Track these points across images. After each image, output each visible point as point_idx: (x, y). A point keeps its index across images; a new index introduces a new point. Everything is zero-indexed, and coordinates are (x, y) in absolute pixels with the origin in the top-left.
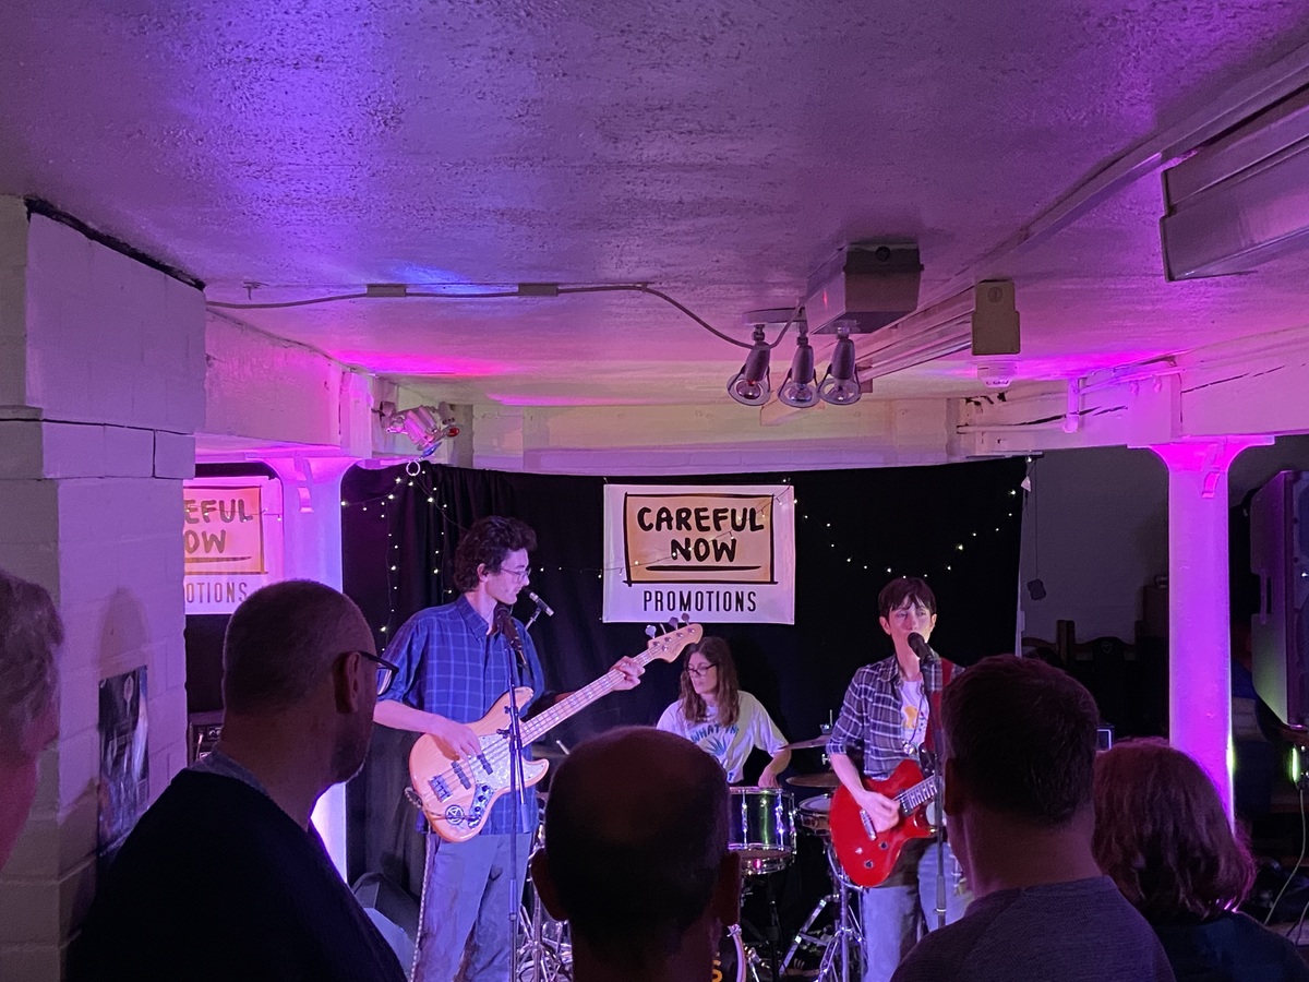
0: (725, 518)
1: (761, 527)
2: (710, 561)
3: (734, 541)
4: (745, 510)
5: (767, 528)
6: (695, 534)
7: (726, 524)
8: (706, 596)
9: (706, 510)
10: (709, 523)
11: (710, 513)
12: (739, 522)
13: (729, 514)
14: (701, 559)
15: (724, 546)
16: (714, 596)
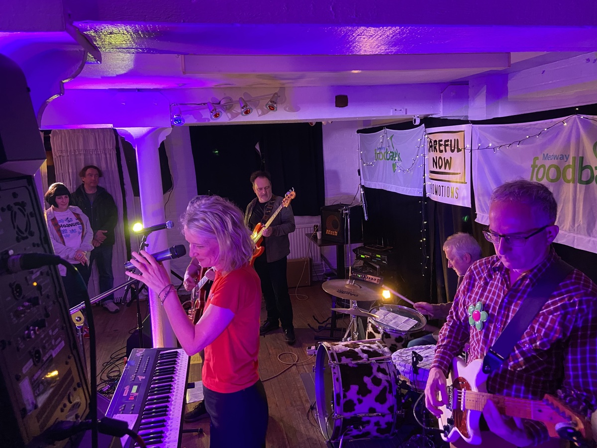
0: (448, 145)
1: (461, 150)
2: (442, 170)
3: (451, 158)
4: (455, 140)
5: (463, 150)
6: (438, 154)
7: (448, 148)
8: (441, 187)
9: (441, 141)
10: (442, 148)
11: (442, 143)
12: (453, 149)
13: (449, 143)
14: (440, 168)
15: (447, 160)
16: (444, 188)
